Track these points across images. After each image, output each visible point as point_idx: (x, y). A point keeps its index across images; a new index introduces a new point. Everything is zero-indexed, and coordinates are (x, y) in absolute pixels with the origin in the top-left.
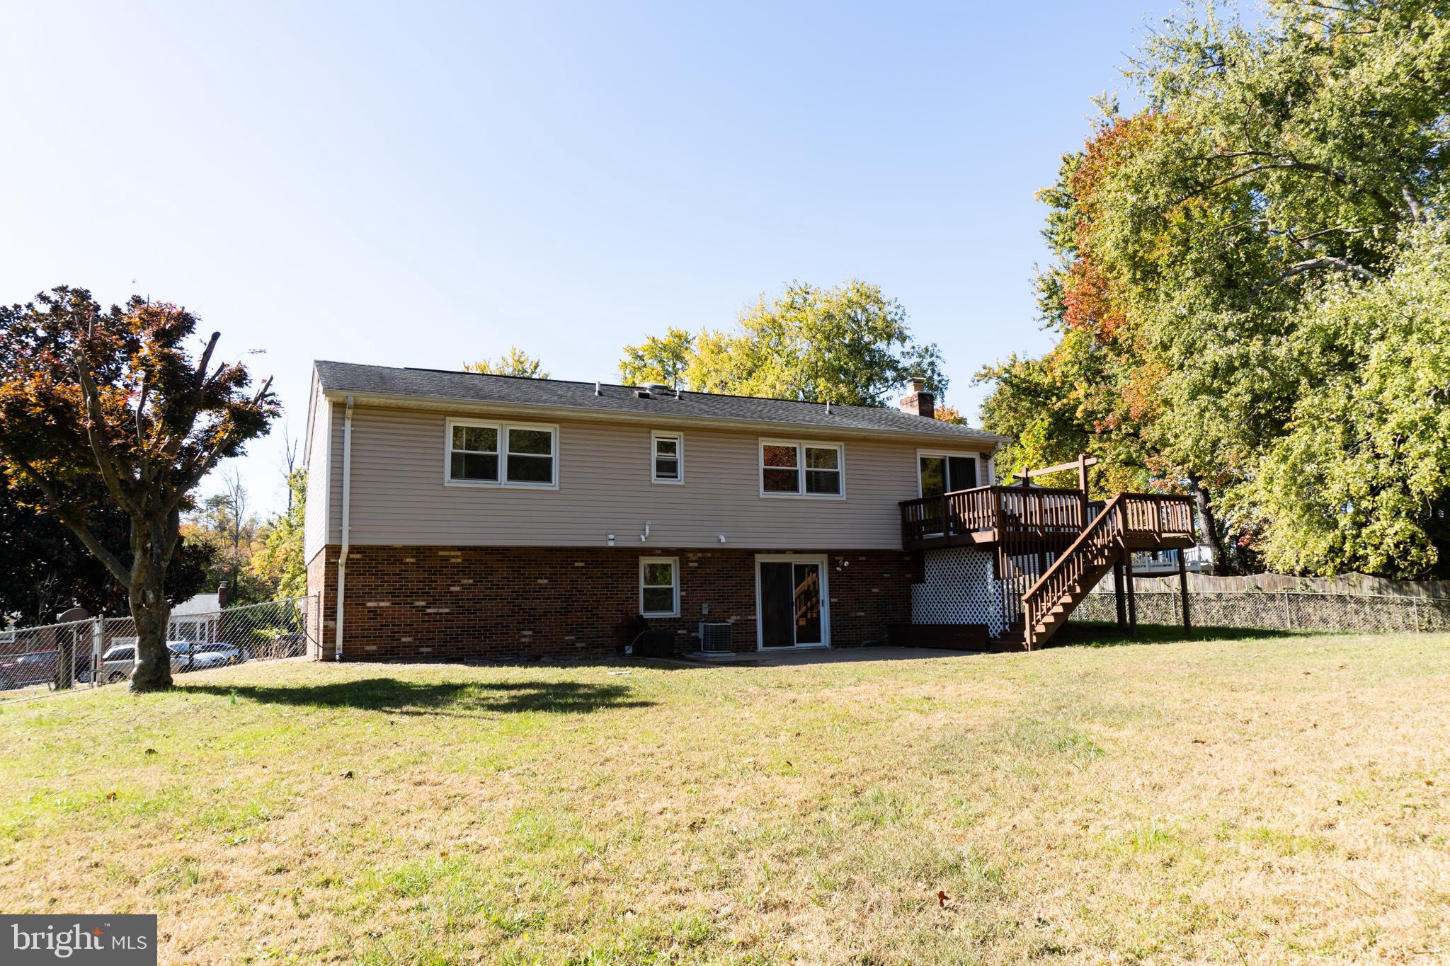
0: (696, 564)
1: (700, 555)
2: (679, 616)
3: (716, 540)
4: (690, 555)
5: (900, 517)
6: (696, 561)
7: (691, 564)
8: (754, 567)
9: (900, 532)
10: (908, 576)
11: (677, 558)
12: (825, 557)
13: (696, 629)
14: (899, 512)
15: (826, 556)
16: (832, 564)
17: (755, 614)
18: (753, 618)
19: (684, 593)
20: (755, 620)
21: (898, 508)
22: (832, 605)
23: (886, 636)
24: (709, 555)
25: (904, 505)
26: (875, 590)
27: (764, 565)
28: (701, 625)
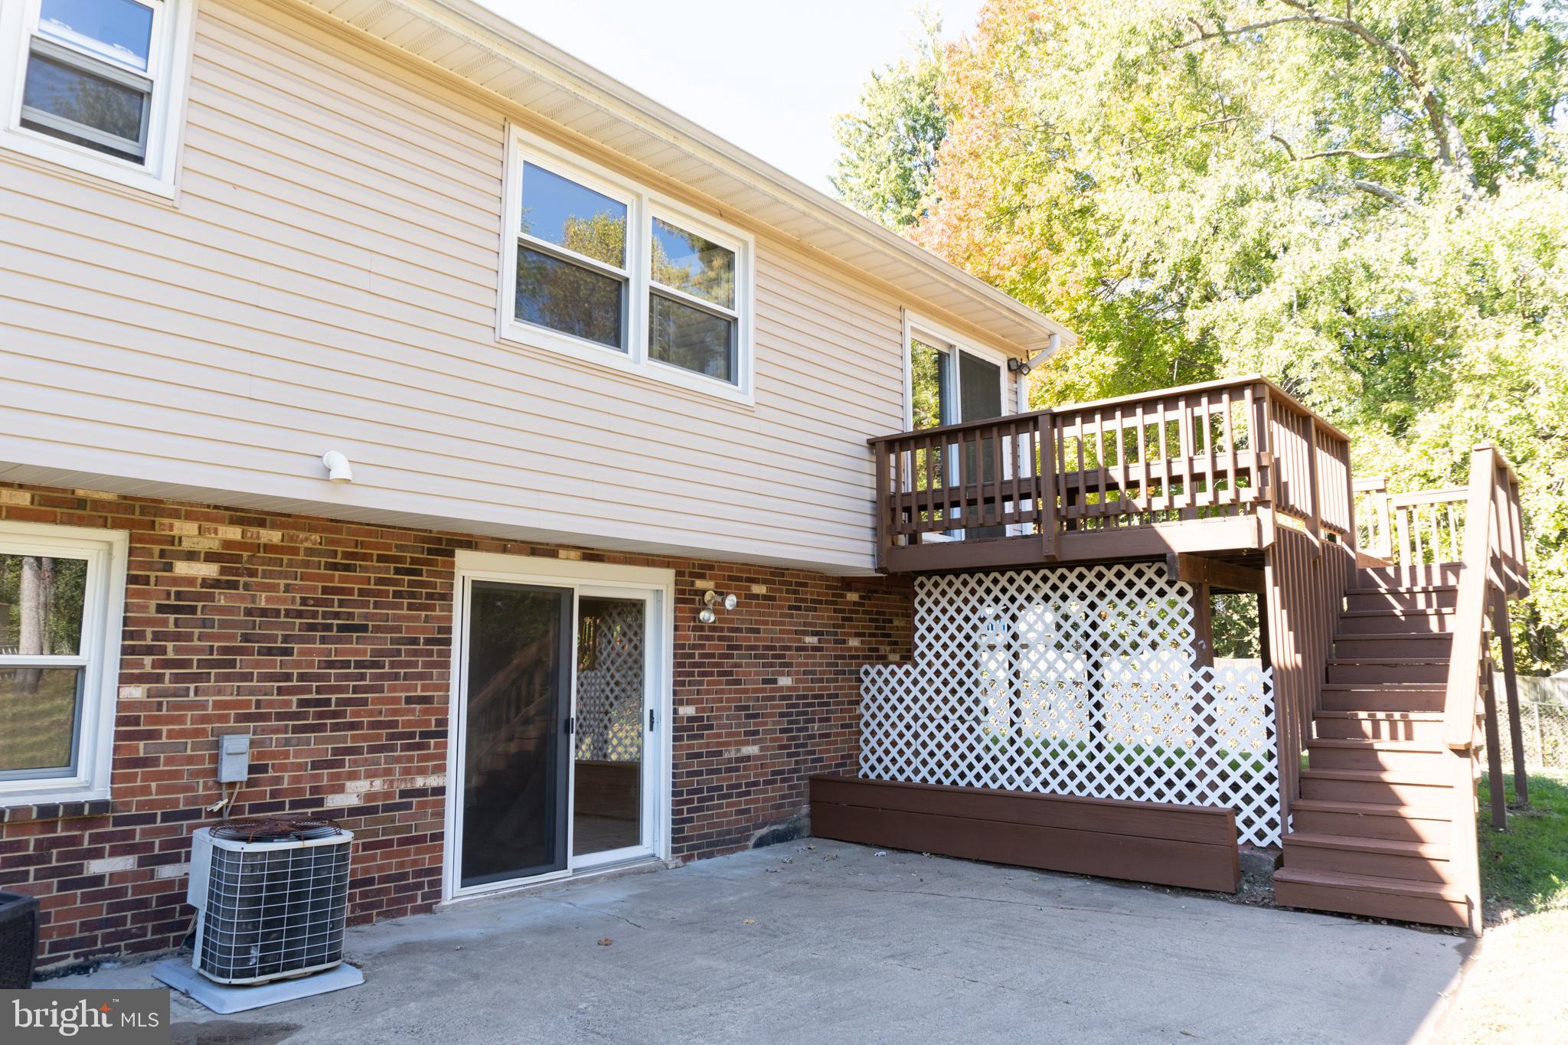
0: (211, 570)
1: (234, 533)
2: (101, 792)
3: (308, 466)
4: (186, 530)
5: (871, 481)
6: (210, 557)
7: (182, 568)
8: (447, 597)
9: (869, 521)
10: (854, 642)
11: (119, 538)
12: (664, 579)
13: (178, 850)
14: (870, 468)
15: (668, 575)
16: (687, 599)
17: (441, 769)
18: (433, 781)
19: (136, 692)
20: (441, 791)
21: (865, 453)
22: (681, 729)
23: (805, 809)
24: (274, 536)
25: (886, 447)
26: (785, 681)
27: (485, 595)
28: (204, 842)
